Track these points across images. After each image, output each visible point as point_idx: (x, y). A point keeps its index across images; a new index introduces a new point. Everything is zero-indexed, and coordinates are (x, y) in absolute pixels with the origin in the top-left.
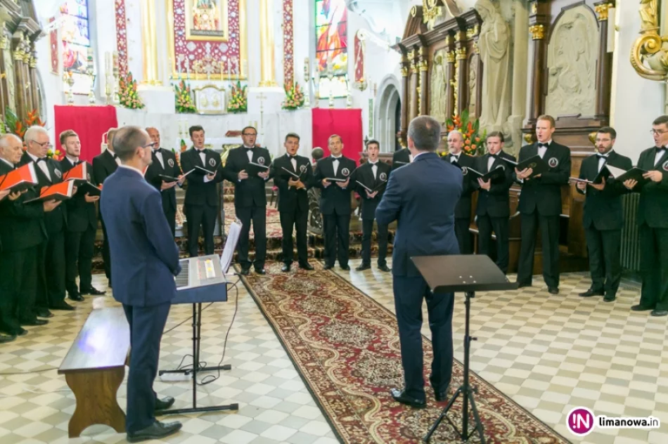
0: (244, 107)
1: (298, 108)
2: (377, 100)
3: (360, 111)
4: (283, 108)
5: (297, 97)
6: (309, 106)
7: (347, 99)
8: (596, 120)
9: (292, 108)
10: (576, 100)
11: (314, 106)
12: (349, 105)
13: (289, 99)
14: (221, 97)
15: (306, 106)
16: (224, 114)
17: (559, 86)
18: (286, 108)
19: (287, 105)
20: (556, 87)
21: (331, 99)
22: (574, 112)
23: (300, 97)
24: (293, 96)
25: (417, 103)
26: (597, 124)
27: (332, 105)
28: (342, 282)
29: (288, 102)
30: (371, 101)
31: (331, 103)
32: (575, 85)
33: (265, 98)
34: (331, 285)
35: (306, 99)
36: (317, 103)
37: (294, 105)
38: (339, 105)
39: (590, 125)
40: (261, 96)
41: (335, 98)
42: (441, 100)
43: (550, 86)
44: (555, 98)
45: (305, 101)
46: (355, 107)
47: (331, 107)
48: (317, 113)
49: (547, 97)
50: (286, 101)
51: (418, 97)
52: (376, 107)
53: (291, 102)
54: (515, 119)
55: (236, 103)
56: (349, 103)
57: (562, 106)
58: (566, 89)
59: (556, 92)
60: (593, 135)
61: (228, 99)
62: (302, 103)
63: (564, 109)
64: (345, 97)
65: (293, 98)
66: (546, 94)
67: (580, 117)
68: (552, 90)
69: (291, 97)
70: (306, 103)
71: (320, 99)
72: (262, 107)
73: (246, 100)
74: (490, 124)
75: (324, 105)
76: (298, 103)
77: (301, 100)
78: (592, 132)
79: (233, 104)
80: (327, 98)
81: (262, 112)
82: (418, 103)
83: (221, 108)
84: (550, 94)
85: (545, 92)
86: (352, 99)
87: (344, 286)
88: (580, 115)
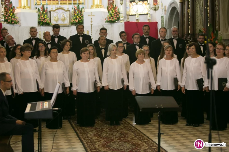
0: (81, 22)
1: (116, 22)
2: (166, 17)
3: (157, 23)
4: (106, 22)
5: (116, 15)
6: (123, 20)
7: (148, 16)
9: (111, 22)
11: (126, 21)
12: (149, 20)
13: (110, 16)
14: (66, 15)
15: (121, 20)
16: (68, 26)
18: (108, 22)
19: (109, 20)
21: (137, 16)
23: (118, 15)
24: (113, 14)
27: (138, 20)
28: (138, 133)
29: (110, 18)
30: (162, 17)
31: (137, 18)
33: (94, 16)
34: (131, 134)
35: (122, 16)
36: (128, 18)
37: (114, 20)
38: (143, 19)
40: (91, 15)
41: (139, 15)
45: (121, 17)
46: (154, 21)
48: (128, 24)
51: (189, 16)
53: (112, 18)
55: (76, 19)
56: (149, 18)
61: (71, 16)
62: (118, 19)
64: (147, 14)
65: (113, 15)
69: (111, 15)
70: (121, 19)
71: (130, 15)
72: (91, 22)
73: (83, 17)
75: (133, 20)
76: (116, 19)
77: (118, 16)
79: (75, 19)
80: (135, 15)
81: (92, 25)
82: (189, 19)
83: (67, 22)
86: (151, 15)
87: (139, 135)
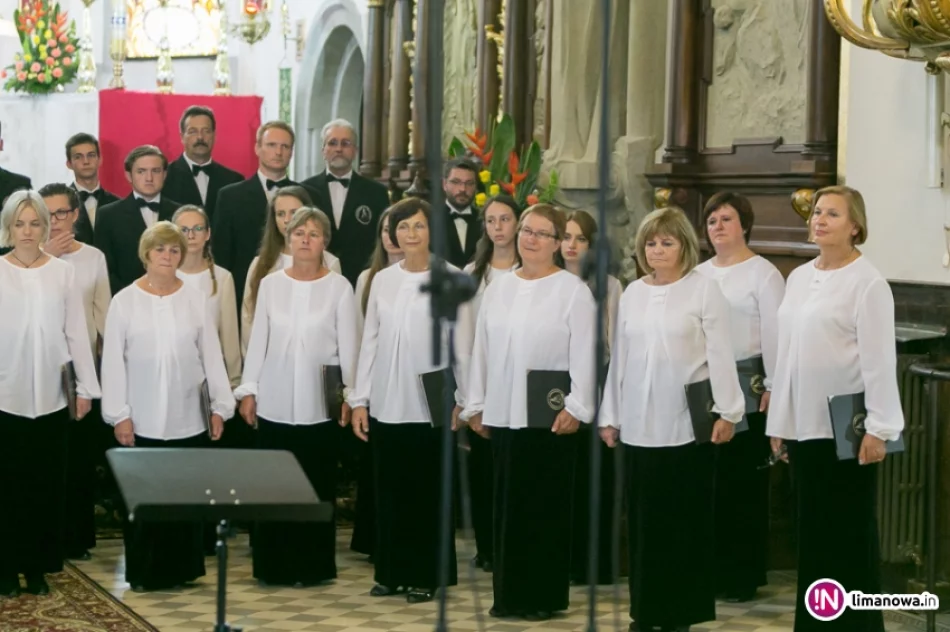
1: (60, 87)
2: (304, 72)
3: (256, 102)
4: (7, 87)
5: (57, 52)
6: (94, 83)
7: (217, 64)
8: (808, 157)
9: (37, 88)
10: (774, 99)
11: (106, 85)
12: (220, 85)
13: (29, 57)
15: (82, 82)
17: (738, 60)
18: (18, 85)
19: (23, 75)
20: (730, 63)
21: (162, 62)
22: (770, 133)
23: (67, 54)
24: (43, 48)
25: (407, 86)
26: (808, 167)
27: (165, 83)
29: (27, 67)
30: (285, 73)
31: (163, 75)
32: (771, 59)
35: (88, 61)
36: (119, 73)
37: (47, 78)
38: (190, 83)
39: (794, 171)
41: (174, 58)
42: (468, 84)
43: (719, 60)
44: (728, 91)
45: (82, 66)
46: (243, 91)
47: (165, 90)
48: (114, 102)
49: (710, 88)
50: (21, 64)
51: (408, 71)
52: (300, 96)
53: (36, 66)
54: (631, 146)
56: (222, 77)
57: (745, 113)
58: (754, 68)
59: (731, 75)
60: (800, 196)
62: (71, 73)
63: (749, 123)
64: (213, 57)
65: (43, 55)
66: (709, 82)
67: (780, 149)
68: (724, 70)
69: (36, 53)
70: (83, 74)
71: (128, 59)
74: (569, 158)
75: (139, 81)
76: (59, 72)
77: (66, 61)
78: (799, 187)
80: (155, 59)
84: (717, 80)
85: (705, 75)
86: (233, 63)
88: (780, 141)
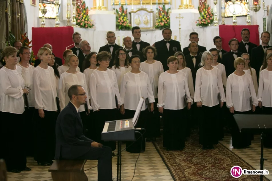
0: (167, 25)
1: (209, 25)
3: (257, 26)
4: (197, 25)
5: (208, 16)
6: (217, 23)
7: (247, 18)
9: (204, 25)
11: (220, 24)
12: (248, 23)
13: (202, 18)
14: (150, 18)
15: (215, 23)
16: (152, 31)
18: (199, 25)
19: (200, 22)
21: (234, 18)
27: (235, 23)
28: (236, 158)
29: (202, 20)
30: (264, 19)
31: (234, 21)
33: (183, 18)
34: (227, 160)
35: (216, 18)
36: (224, 21)
37: (206, 23)
38: (241, 22)
40: (179, 17)
41: (237, 16)
45: (215, 20)
46: (255, 24)
47: (235, 24)
48: (223, 28)
50: (200, 20)
52: (268, 24)
53: (204, 20)
55: (161, 21)
56: (248, 20)
61: (155, 19)
62: (212, 21)
64: (246, 16)
65: (205, 17)
69: (203, 17)
70: (215, 21)
71: (226, 17)
72: (180, 25)
73: (169, 19)
75: (229, 23)
76: (209, 21)
77: (211, 18)
79: (159, 22)
80: (232, 17)
81: (180, 29)
83: (150, 25)
87: (237, 161)
